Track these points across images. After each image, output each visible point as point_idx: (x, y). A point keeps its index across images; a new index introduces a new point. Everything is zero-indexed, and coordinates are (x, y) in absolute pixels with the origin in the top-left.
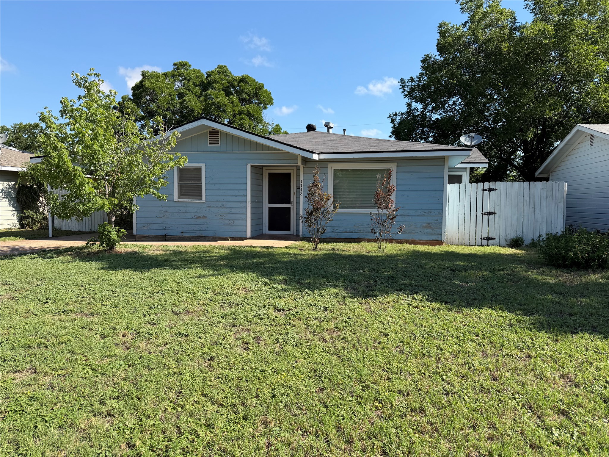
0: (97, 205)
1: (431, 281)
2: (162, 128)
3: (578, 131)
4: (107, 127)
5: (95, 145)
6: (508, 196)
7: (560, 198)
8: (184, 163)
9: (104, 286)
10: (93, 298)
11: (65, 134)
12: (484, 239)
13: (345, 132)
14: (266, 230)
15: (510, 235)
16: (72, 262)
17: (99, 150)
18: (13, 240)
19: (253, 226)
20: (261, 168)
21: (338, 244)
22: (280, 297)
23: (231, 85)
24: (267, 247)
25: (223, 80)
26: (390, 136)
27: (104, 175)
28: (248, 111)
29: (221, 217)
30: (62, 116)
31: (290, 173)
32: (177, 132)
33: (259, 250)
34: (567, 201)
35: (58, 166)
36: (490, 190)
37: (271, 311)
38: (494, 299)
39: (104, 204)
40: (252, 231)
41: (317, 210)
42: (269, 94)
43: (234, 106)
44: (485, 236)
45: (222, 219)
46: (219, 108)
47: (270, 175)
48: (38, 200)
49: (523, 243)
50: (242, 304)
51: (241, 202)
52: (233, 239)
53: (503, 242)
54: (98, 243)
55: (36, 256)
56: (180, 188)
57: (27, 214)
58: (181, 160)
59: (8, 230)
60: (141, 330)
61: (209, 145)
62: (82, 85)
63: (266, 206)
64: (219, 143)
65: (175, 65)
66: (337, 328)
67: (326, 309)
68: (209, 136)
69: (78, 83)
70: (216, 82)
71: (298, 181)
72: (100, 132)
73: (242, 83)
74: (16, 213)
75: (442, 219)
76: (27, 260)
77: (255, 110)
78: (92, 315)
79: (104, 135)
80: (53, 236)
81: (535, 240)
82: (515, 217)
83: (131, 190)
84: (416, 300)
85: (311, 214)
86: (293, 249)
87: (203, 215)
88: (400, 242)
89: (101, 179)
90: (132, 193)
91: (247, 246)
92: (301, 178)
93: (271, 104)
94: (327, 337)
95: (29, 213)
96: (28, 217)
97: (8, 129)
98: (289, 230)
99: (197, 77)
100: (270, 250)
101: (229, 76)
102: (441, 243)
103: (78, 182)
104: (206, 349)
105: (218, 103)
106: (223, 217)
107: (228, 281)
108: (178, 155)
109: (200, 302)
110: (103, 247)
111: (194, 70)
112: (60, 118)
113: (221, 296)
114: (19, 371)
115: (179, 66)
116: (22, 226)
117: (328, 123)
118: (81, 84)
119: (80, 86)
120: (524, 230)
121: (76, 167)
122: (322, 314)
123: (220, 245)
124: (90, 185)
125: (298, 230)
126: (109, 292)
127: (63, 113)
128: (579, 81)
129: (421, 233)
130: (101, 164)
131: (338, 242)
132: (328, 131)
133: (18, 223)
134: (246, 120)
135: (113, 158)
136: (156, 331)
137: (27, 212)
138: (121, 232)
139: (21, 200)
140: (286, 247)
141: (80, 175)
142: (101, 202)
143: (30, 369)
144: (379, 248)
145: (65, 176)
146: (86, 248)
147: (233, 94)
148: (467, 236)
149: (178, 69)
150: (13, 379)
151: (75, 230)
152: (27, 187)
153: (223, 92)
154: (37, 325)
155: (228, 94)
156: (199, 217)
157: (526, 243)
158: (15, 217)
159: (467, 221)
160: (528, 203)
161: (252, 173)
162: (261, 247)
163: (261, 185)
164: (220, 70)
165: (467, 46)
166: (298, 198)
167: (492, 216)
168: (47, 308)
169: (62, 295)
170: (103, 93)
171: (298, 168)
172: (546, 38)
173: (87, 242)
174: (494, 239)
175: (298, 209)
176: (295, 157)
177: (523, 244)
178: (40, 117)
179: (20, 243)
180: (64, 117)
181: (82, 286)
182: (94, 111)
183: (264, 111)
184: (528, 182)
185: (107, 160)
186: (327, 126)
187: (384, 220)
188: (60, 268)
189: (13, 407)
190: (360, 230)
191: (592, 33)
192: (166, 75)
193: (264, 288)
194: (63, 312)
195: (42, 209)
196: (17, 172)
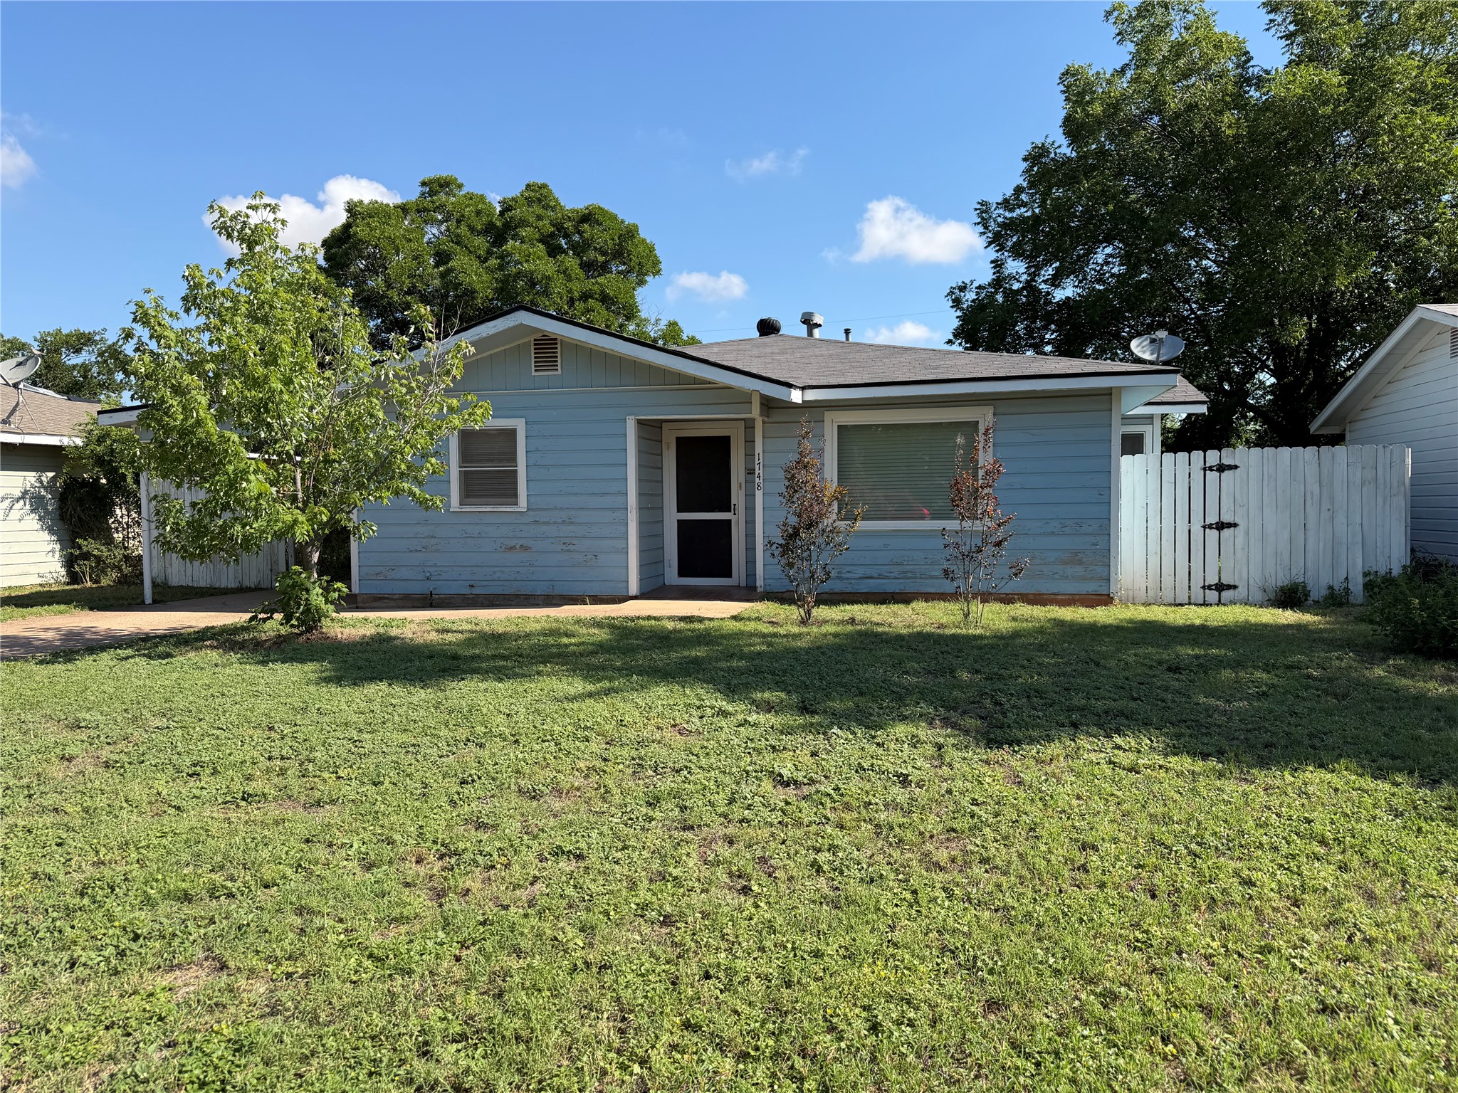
0: (280, 524)
1: (1135, 699)
2: (430, 335)
3: (1421, 320)
4: (299, 333)
5: (273, 379)
6: (1265, 483)
7: (1395, 484)
8: (484, 418)
9: (328, 728)
10: (310, 761)
11: (198, 352)
12: (1210, 587)
13: (850, 335)
14: (672, 575)
15: (1274, 577)
16: (224, 666)
17: (281, 392)
18: (61, 613)
19: (642, 566)
20: (658, 425)
21: (856, 607)
22: (773, 747)
23: (559, 230)
24: (688, 617)
25: (539, 218)
26: (950, 342)
27: (292, 452)
28: (603, 292)
29: (565, 548)
30: (187, 311)
31: (729, 438)
32: (465, 342)
33: (670, 625)
34: (1412, 490)
35: (184, 433)
36: (1221, 468)
37: (767, 785)
38: (1316, 742)
39: (295, 521)
40: (642, 580)
41: (810, 525)
42: (652, 249)
43: (569, 279)
44: (1212, 579)
45: (569, 551)
46: (533, 283)
47: (680, 441)
48: (112, 514)
49: (1307, 594)
50: (686, 767)
51: (613, 510)
52: (597, 600)
53: (1258, 596)
54: (278, 616)
55: (129, 652)
56: (466, 478)
57: (85, 549)
58: (479, 412)
59: (39, 589)
60: (461, 845)
61: (534, 373)
62: (236, 234)
63: (672, 516)
64: (559, 368)
65: (424, 184)
66: (954, 830)
67: (904, 781)
68: (533, 351)
69: (226, 228)
70: (523, 223)
71: (750, 455)
72: (283, 346)
73: (586, 226)
74: (58, 547)
75: (1109, 540)
76: (111, 663)
77: (619, 288)
78: (319, 805)
79: (293, 354)
80: (154, 601)
81: (1337, 588)
82: (1286, 535)
83: (360, 486)
84: (1125, 750)
85: (796, 533)
86: (753, 623)
87: (520, 542)
88: (1007, 599)
89: (283, 461)
90: (361, 494)
91: (638, 618)
92: (759, 449)
93: (657, 273)
94: (942, 856)
95: (89, 545)
96: (86, 556)
97: (23, 347)
98: (729, 575)
99: (478, 213)
100: (696, 625)
101: (553, 209)
102: (1106, 600)
103: (230, 468)
104: (643, 895)
105: (532, 272)
106: (571, 547)
107: (628, 707)
108: (469, 397)
109: (581, 765)
110: (292, 626)
111: (470, 196)
112: (182, 315)
113: (626, 748)
114: (179, 966)
115: (436, 188)
116: (74, 577)
117: (811, 314)
118: (233, 230)
119: (229, 236)
120: (1309, 564)
121: (227, 433)
122: (900, 795)
123: (571, 615)
124: (260, 477)
125: (751, 574)
126: (345, 742)
127: (190, 302)
128: (1408, 201)
129: (1056, 576)
130: (286, 425)
131: (857, 602)
132: (810, 334)
133: (63, 571)
134: (599, 313)
135: (311, 408)
136: (498, 844)
137: (85, 543)
138: (334, 590)
139: (71, 515)
140: (734, 618)
141: (237, 454)
142: (289, 518)
143: (206, 959)
144: (966, 616)
145: (200, 456)
146: (244, 629)
147: (564, 252)
148: (1168, 581)
149: (432, 193)
150: (170, 989)
151: (202, 584)
152: (84, 483)
153: (542, 247)
154: (192, 836)
155: (554, 251)
156: (513, 548)
157: (1314, 595)
158: (57, 555)
159: (1167, 545)
160: (1316, 498)
161: (640, 438)
162: (671, 618)
163: (658, 468)
164: (532, 194)
165: (1137, 123)
166: (750, 496)
167: (1226, 533)
168: (202, 788)
169: (230, 755)
170: (286, 251)
171: (749, 425)
172: (1325, 103)
173: (251, 615)
174: (1235, 587)
175: (750, 523)
176: (743, 398)
177: (1306, 600)
178: (134, 313)
179: (77, 619)
180: (194, 312)
181: (271, 729)
182: (267, 296)
183: (640, 289)
184: (1316, 448)
185: (300, 414)
186: (808, 321)
187: (976, 546)
188: (199, 683)
189: (197, 1072)
190: (906, 572)
191: (1435, 86)
192: (404, 209)
193: (724, 724)
194: (243, 799)
195: (121, 535)
196: (60, 448)
